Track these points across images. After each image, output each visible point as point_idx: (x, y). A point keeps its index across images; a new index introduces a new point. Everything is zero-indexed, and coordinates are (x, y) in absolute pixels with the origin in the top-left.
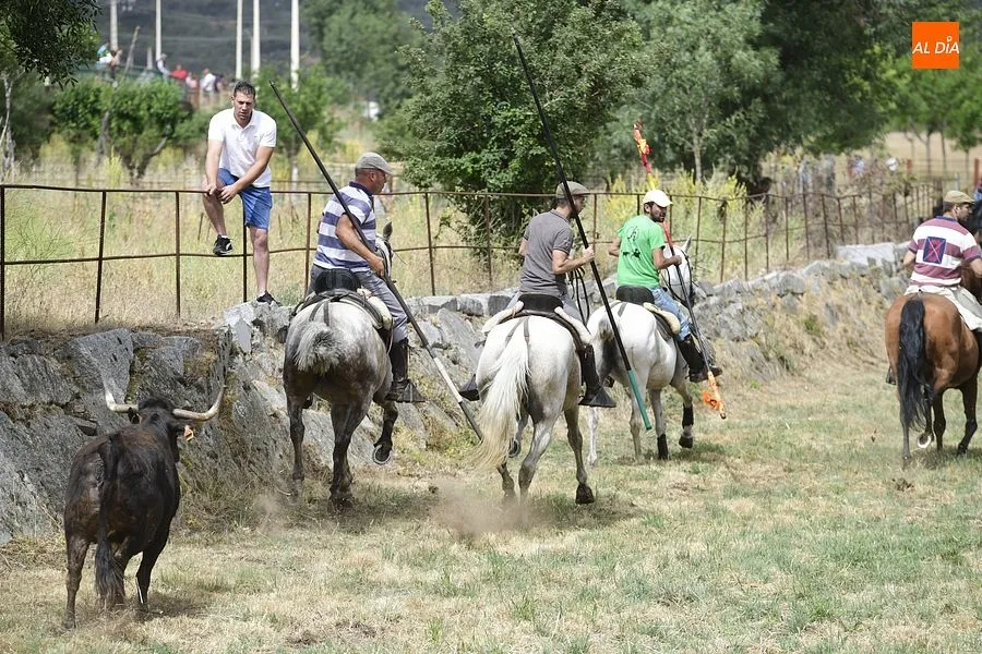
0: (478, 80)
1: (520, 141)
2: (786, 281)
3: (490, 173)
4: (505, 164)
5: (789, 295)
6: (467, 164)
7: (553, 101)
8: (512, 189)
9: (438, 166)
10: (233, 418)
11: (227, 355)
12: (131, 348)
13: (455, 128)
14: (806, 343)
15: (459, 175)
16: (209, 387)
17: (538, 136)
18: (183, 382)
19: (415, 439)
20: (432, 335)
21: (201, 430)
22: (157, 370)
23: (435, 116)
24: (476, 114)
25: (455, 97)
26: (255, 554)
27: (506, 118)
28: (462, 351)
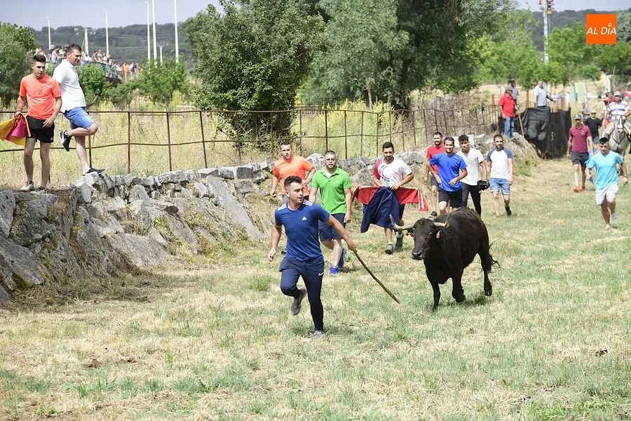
0: (235, 50)
1: (257, 84)
2: (413, 156)
3: (242, 101)
4: (250, 96)
5: (415, 164)
6: (230, 96)
7: (276, 60)
8: (255, 109)
9: (214, 98)
10: (78, 239)
11: (75, 204)
12: (14, 201)
13: (223, 76)
14: (423, 189)
15: (226, 103)
16: (63, 222)
17: (268, 80)
18: (46, 219)
19: (191, 249)
20: (203, 190)
21: (57, 247)
22: (30, 213)
23: (212, 70)
24: (234, 68)
25: (222, 58)
26: (82, 316)
27: (250, 70)
28: (220, 198)
